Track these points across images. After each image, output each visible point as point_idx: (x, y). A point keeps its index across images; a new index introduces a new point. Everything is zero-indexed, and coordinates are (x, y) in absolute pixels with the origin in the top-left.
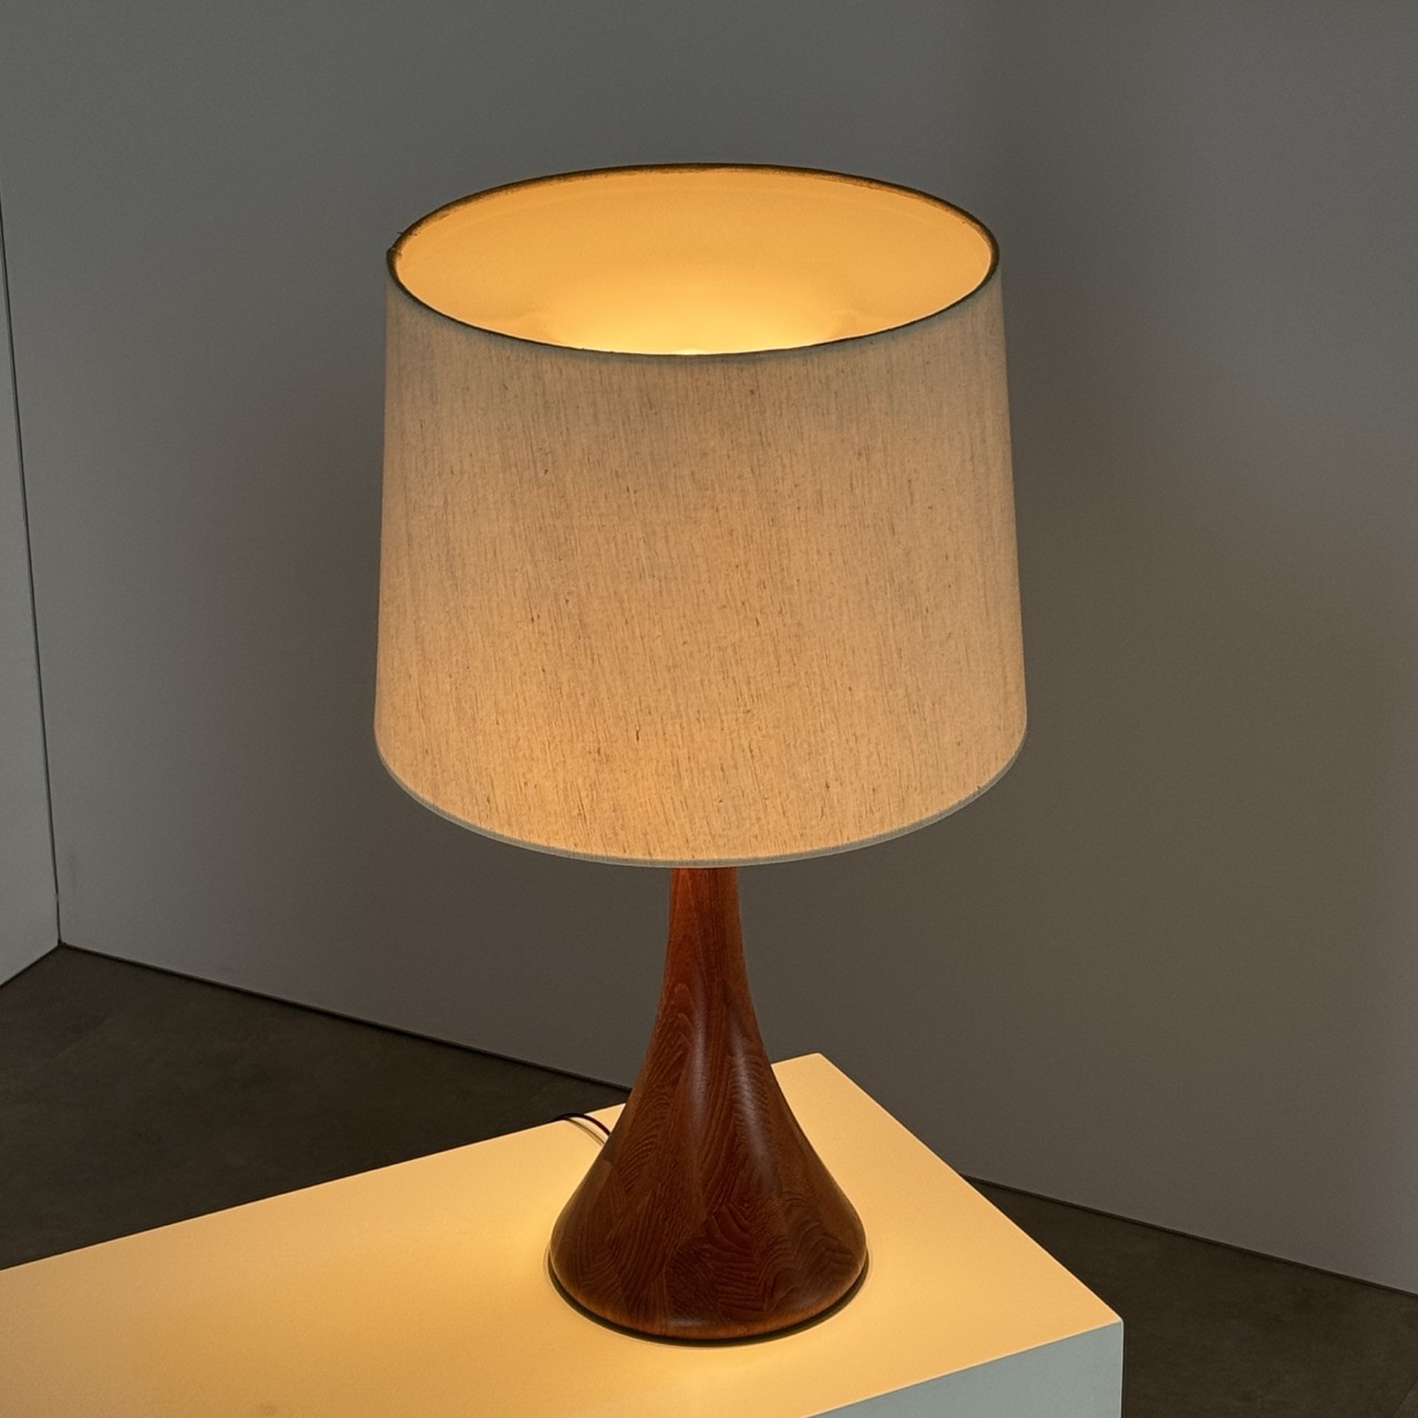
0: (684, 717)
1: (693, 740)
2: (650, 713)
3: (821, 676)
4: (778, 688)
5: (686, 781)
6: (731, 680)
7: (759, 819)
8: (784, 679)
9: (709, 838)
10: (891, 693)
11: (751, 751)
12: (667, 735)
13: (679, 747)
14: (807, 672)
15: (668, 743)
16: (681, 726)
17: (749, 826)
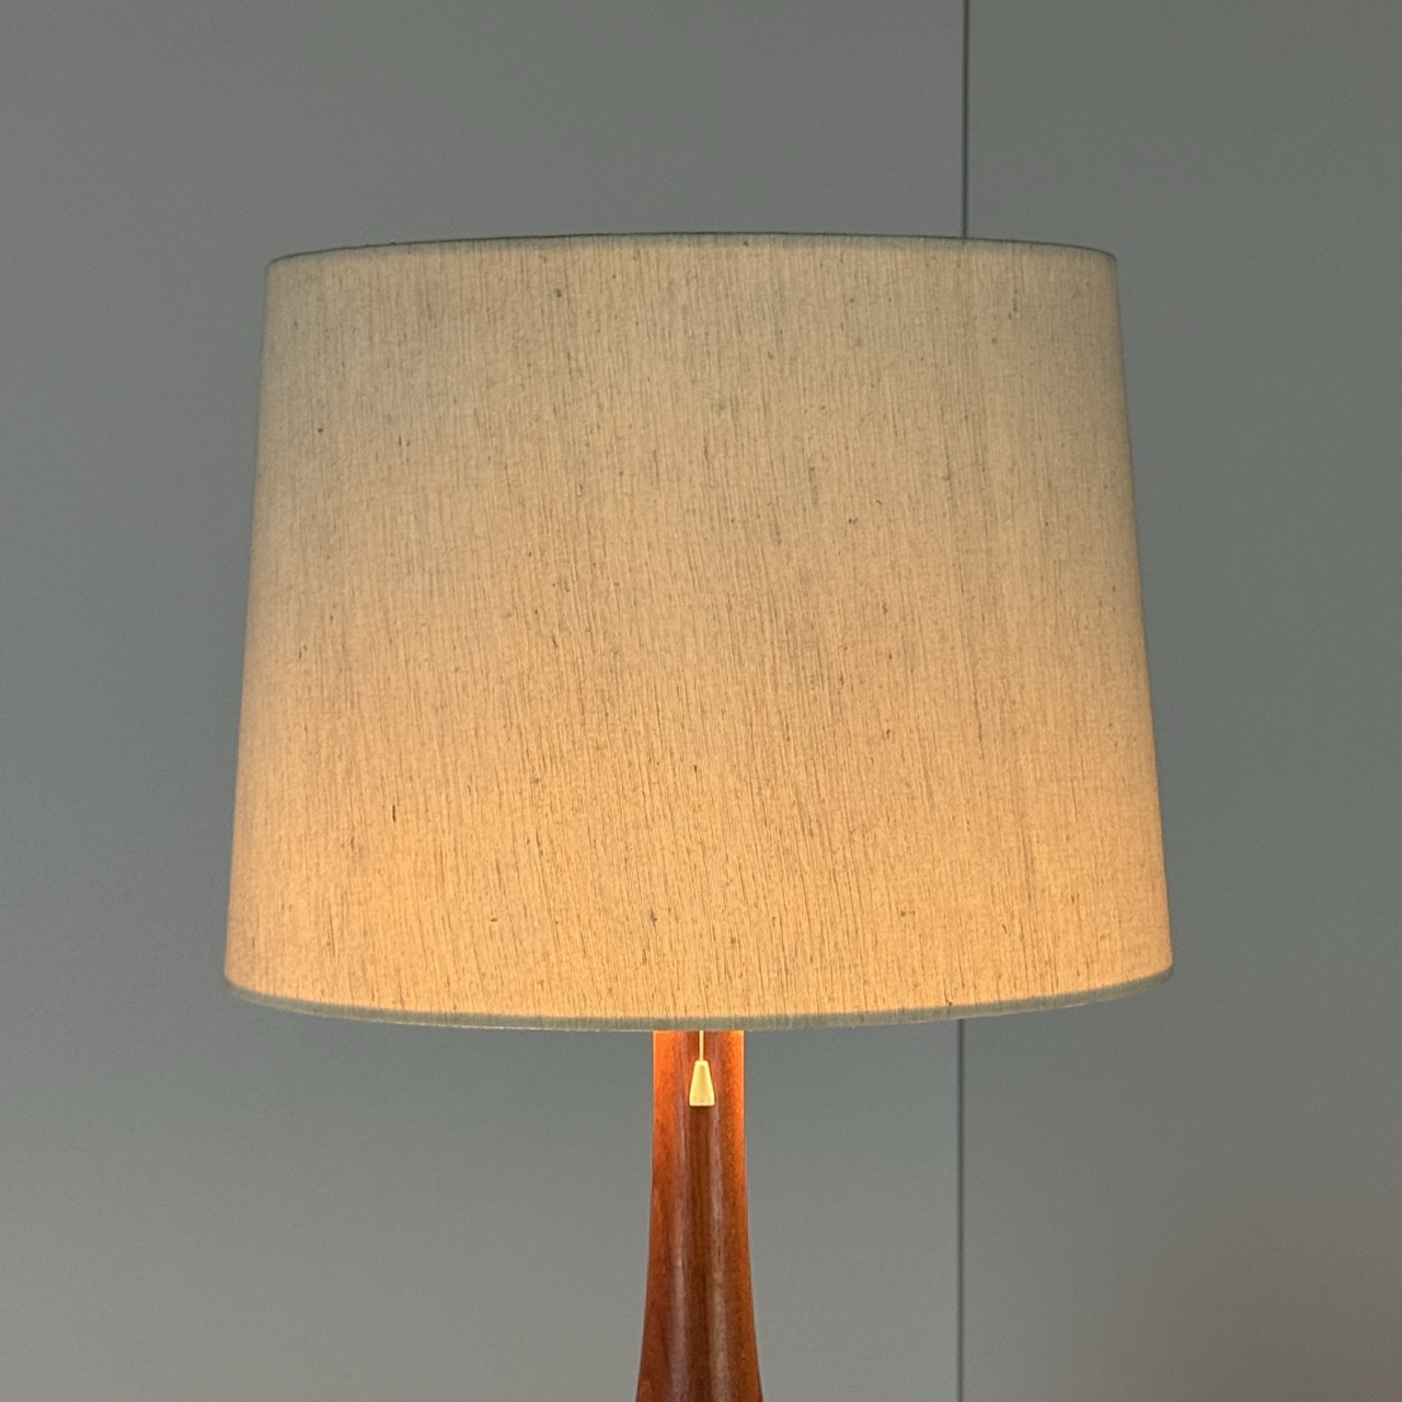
0: (452, 784)
1: (461, 822)
2: (411, 778)
3: (648, 737)
4: (581, 747)
5: (451, 885)
6: (514, 728)
7: (546, 955)
8: (590, 735)
9: (476, 978)
10: (767, 792)
11: (539, 844)
12: (430, 813)
13: (444, 832)
14: (625, 730)
15: (430, 825)
16: (447, 799)
17: (532, 965)
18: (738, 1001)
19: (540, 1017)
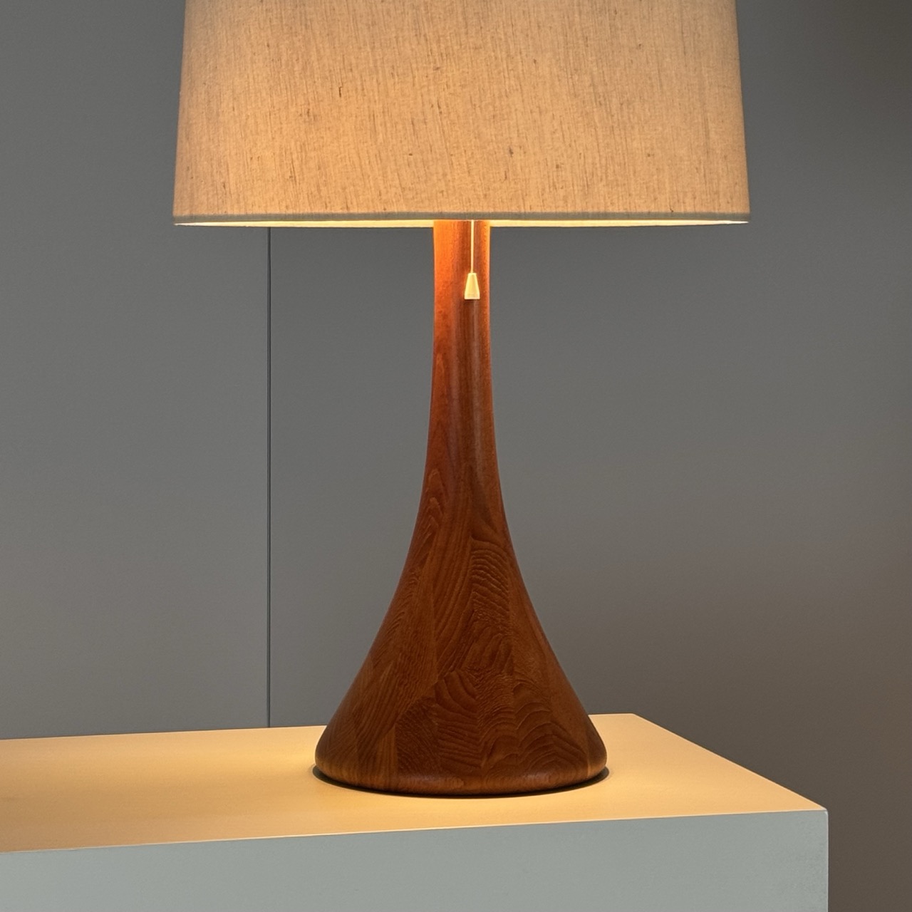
0: (380, 72)
1: (387, 96)
2: (351, 70)
3: (506, 41)
4: (465, 48)
5: (381, 135)
6: (422, 37)
7: (445, 175)
8: (471, 40)
9: (399, 191)
10: (576, 77)
11: (439, 107)
12: (365, 91)
13: (375, 101)
14: (493, 37)
15: (365, 98)
16: (377, 81)
17: (436, 181)
18: (561, 203)
19: (441, 213)
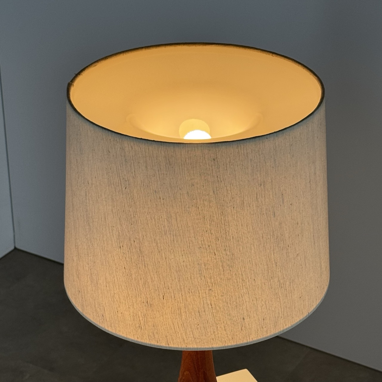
0: (183, 291)
1: (187, 301)
2: (169, 288)
4: (223, 280)
5: (184, 316)
6: (203, 277)
8: (226, 276)
9: (193, 339)
10: (272, 281)
11: (211, 305)
12: (176, 298)
13: (181, 303)
14: (236, 274)
15: (176, 301)
16: (181, 294)
17: (210, 335)
19: (213, 347)
